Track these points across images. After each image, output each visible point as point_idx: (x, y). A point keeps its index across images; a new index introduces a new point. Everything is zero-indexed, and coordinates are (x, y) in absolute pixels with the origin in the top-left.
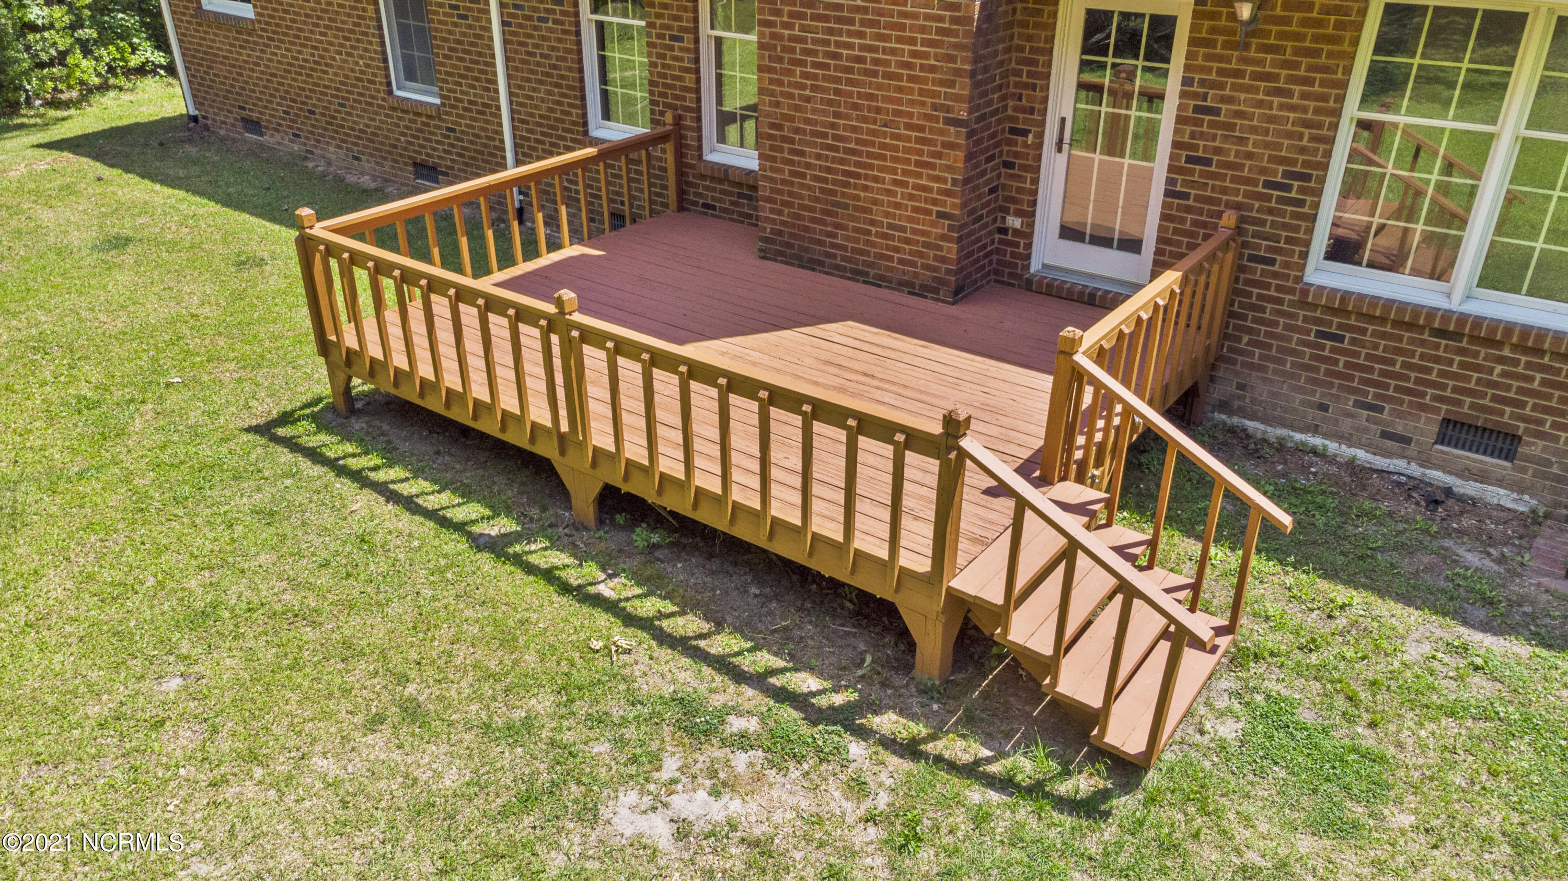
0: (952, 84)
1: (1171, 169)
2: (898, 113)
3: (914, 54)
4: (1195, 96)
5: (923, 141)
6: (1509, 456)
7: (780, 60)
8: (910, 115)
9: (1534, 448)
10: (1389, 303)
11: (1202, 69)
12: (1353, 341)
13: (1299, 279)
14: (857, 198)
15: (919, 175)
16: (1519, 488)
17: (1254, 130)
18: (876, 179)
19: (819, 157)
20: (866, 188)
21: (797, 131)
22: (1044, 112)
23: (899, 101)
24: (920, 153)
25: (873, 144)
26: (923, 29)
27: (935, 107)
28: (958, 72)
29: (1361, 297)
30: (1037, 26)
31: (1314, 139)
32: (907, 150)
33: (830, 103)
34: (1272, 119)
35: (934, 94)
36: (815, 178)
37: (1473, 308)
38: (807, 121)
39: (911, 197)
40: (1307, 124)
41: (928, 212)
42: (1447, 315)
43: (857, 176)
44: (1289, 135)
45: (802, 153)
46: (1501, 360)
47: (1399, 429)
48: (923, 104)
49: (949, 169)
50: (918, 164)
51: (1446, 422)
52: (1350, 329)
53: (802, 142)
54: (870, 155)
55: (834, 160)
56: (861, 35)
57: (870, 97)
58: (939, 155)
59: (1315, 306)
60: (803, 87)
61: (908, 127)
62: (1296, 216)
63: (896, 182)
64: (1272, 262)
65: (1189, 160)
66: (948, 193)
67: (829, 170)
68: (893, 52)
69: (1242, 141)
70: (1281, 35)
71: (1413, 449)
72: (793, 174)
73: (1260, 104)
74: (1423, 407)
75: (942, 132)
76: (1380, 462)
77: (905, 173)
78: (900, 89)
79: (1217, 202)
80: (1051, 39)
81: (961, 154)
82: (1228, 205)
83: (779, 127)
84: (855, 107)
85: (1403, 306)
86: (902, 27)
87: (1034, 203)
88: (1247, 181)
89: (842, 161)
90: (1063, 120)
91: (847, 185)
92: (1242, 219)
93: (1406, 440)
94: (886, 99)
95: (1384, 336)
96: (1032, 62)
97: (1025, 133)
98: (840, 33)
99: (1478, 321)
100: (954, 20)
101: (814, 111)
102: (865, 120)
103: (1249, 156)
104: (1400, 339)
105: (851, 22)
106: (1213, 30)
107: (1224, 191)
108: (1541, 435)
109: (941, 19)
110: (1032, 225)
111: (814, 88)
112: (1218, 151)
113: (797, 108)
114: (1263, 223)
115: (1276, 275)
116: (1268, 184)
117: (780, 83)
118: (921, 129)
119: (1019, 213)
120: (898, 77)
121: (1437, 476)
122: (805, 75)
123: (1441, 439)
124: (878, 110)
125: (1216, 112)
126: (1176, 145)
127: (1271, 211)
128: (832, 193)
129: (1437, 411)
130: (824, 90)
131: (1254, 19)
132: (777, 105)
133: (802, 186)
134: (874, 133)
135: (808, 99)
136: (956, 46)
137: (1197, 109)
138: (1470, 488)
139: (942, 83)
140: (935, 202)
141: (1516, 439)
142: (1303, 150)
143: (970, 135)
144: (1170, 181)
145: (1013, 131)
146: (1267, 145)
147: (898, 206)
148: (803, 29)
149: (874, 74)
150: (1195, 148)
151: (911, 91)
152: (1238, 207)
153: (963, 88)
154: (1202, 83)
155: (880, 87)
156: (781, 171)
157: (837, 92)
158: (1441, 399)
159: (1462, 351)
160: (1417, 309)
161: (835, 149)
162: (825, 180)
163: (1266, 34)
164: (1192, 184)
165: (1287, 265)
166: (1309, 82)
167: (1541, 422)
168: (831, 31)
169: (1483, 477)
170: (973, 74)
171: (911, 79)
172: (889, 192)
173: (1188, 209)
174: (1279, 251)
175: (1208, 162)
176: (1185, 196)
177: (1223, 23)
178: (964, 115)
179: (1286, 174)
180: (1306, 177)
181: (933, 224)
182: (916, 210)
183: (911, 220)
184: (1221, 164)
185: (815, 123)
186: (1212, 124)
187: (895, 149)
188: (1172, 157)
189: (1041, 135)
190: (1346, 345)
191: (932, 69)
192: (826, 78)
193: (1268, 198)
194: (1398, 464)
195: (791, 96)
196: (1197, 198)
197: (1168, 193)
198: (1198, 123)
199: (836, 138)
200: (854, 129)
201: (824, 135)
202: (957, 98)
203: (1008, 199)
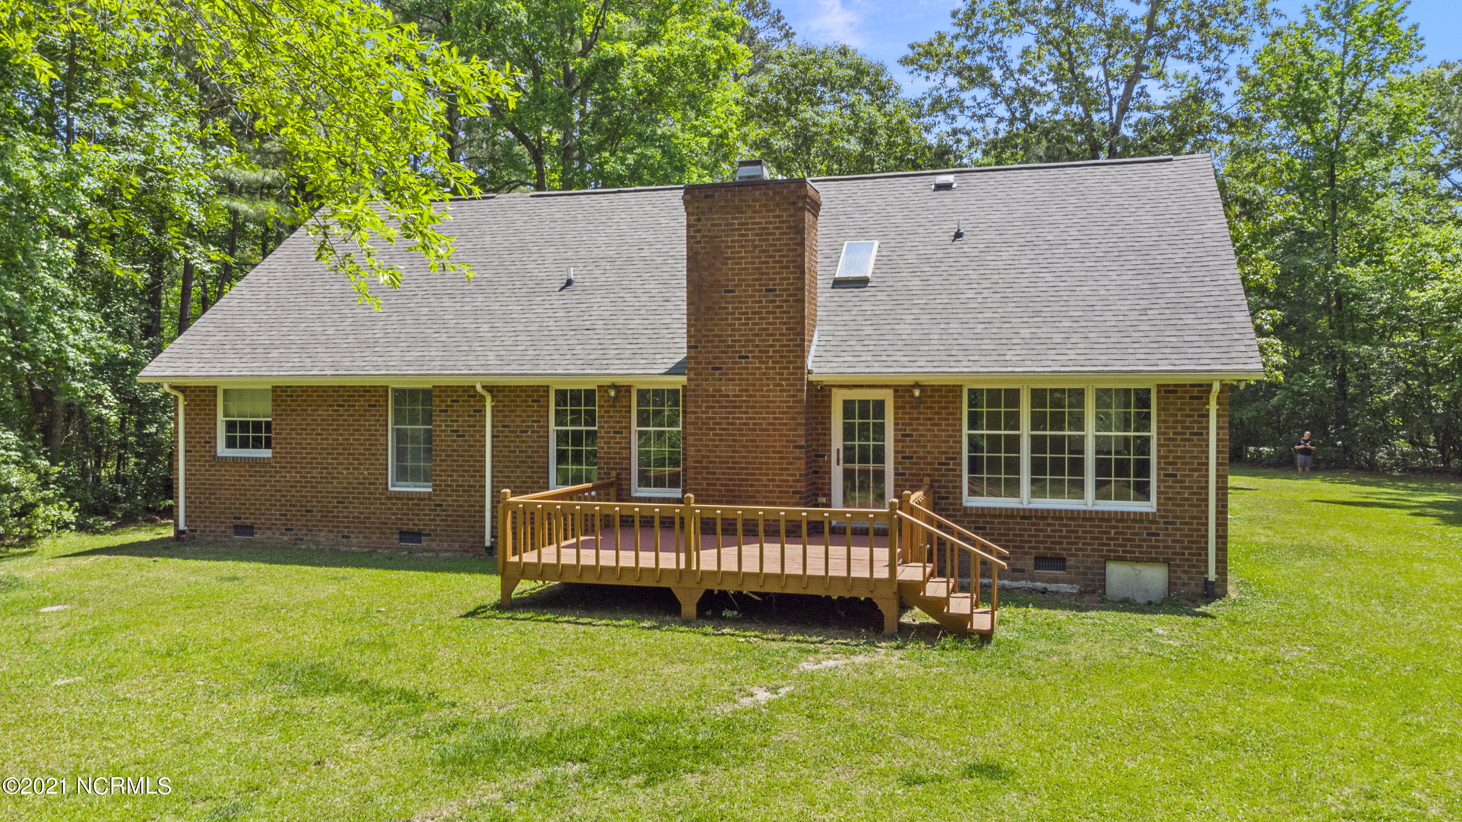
0: (796, 430)
1: (895, 463)
2: (769, 447)
3: (775, 419)
4: (901, 430)
5: (782, 458)
6: (1063, 568)
7: (701, 429)
8: (775, 447)
9: (1071, 562)
10: (1001, 509)
11: (901, 419)
12: (990, 528)
13: (961, 504)
14: (747, 491)
15: (781, 475)
16: (1070, 582)
17: (929, 441)
18: (758, 480)
19: (724, 474)
20: (752, 486)
21: (711, 462)
22: (830, 445)
23: (768, 441)
24: (782, 464)
25: (755, 463)
26: (779, 407)
27: (787, 441)
28: (798, 424)
29: (989, 508)
30: (823, 407)
31: (954, 442)
32: (774, 464)
33: (730, 446)
34: (935, 436)
35: (786, 436)
36: (722, 485)
37: (1031, 506)
38: (717, 457)
39: (778, 486)
40: (951, 436)
41: (788, 492)
42: (1024, 510)
43: (747, 480)
44: (944, 442)
45: (714, 473)
46: (1049, 525)
47: (1019, 566)
48: (781, 441)
49: (798, 469)
50: (780, 469)
51: (1036, 558)
52: (988, 523)
53: (713, 468)
54: (753, 469)
55: (733, 474)
56: (746, 413)
57: (753, 441)
58: (792, 464)
59: (971, 515)
60: (714, 440)
61: (774, 452)
62: (954, 476)
63: (769, 480)
64: (948, 498)
65: (903, 458)
66: (797, 481)
67: (730, 480)
68: (764, 419)
69: (925, 447)
70: (933, 402)
71: (1026, 575)
72: (708, 484)
73: (929, 430)
74: (1026, 553)
75: (792, 452)
76: (1015, 584)
77: (774, 475)
78: (769, 435)
79: (919, 475)
80: (830, 413)
81: (803, 462)
82: (924, 475)
83: (701, 462)
84: (744, 446)
85: (1006, 509)
86: (768, 407)
87: (830, 490)
88: (930, 464)
89: (738, 474)
90: (838, 450)
91: (741, 485)
92: (932, 481)
93: (1022, 571)
94: (760, 441)
95: (1002, 523)
96: (824, 423)
97: (823, 456)
98: (735, 413)
99: (1036, 510)
100: (794, 402)
101: (720, 451)
102: (750, 452)
103: (929, 453)
104: (1009, 523)
105: (741, 407)
106: (903, 402)
107: (921, 469)
108: (1072, 555)
109: (788, 402)
110: (830, 500)
111: (721, 440)
112: (915, 452)
113: (710, 451)
114: (940, 481)
115: (951, 504)
116: (940, 464)
117: (701, 440)
118: (781, 452)
119: (824, 495)
120: (768, 430)
121: (1039, 585)
122: (716, 435)
123: (1037, 567)
124: (757, 447)
125: (911, 436)
126: (896, 452)
127: (943, 475)
128: (733, 491)
129: (1031, 554)
130: (726, 440)
131: (920, 397)
132: (699, 451)
133: (714, 490)
134: (756, 458)
135: (717, 446)
136: (796, 413)
137: (903, 435)
138: (1052, 587)
139: (790, 430)
140: (791, 487)
141: (1064, 560)
142: (951, 447)
143: (806, 453)
144: (896, 469)
145: (817, 456)
146: (936, 447)
147: (771, 492)
148: (713, 413)
149: (755, 430)
150: (905, 452)
151: (774, 436)
152: (928, 475)
153: (801, 431)
154: (903, 424)
155: (758, 435)
156: (701, 484)
157: (734, 441)
158: (1032, 548)
159: (1034, 524)
160: (1012, 510)
161: (734, 468)
162: (728, 485)
163: (926, 402)
164: (906, 469)
165: (954, 498)
166: (947, 419)
167: (1070, 549)
168: (729, 413)
169: (1056, 581)
170: (806, 425)
171: (774, 430)
172: (765, 486)
173: (906, 480)
174: (950, 493)
175: (912, 458)
176: (904, 474)
177: (907, 399)
178: (803, 443)
179: (946, 458)
180: (955, 459)
181: (791, 498)
182: (780, 492)
183: (778, 497)
184: (918, 458)
185: (722, 457)
186: (910, 441)
187: (768, 463)
188: (895, 458)
189: (830, 456)
190: (988, 531)
191: (785, 424)
192: (726, 435)
193: (941, 470)
194: (1022, 584)
195: (707, 446)
196: (910, 474)
197: (896, 474)
198: (905, 441)
199: (734, 463)
200: (745, 457)
201: (728, 463)
202: (800, 436)
203: (818, 489)
